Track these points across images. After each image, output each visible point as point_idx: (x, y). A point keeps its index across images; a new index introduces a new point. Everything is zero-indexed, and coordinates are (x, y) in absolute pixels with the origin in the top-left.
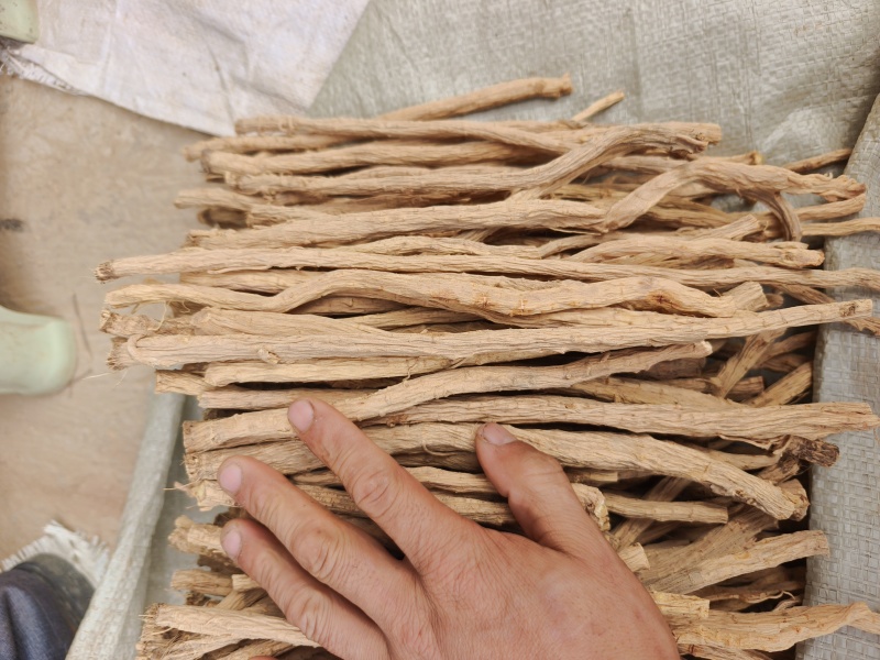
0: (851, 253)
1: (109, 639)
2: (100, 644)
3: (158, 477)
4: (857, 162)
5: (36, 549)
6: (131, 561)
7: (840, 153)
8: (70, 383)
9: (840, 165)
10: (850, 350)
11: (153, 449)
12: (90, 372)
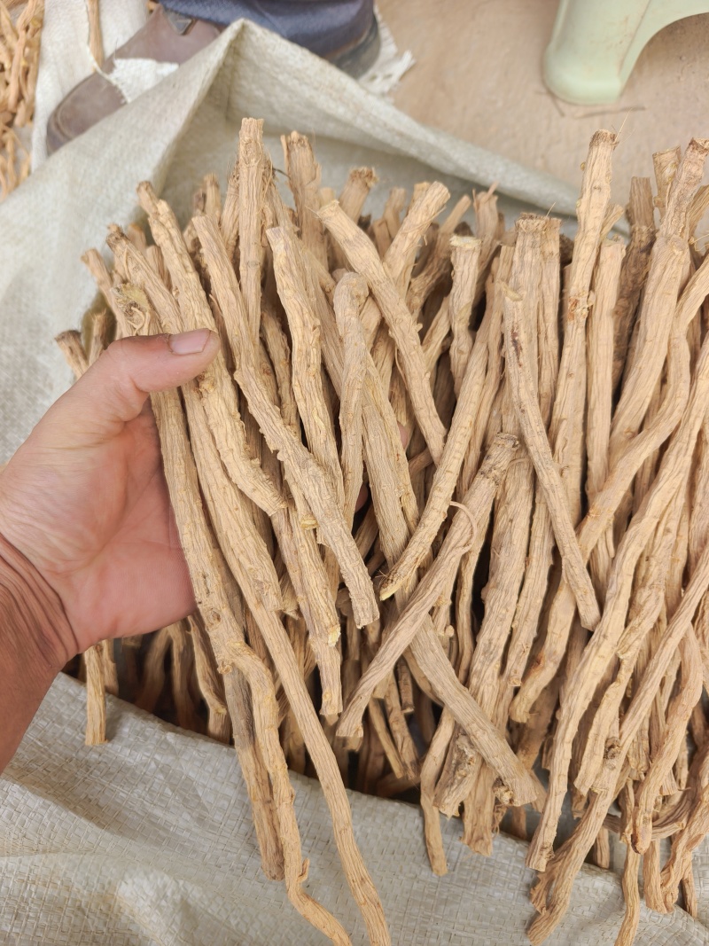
0: (600, 891)
1: (333, 105)
2: (331, 95)
3: (473, 170)
4: (685, 918)
5: (386, 40)
6: (401, 135)
7: (694, 907)
8: (551, 94)
9: (683, 903)
10: (507, 862)
11: (501, 169)
12: (563, 115)
